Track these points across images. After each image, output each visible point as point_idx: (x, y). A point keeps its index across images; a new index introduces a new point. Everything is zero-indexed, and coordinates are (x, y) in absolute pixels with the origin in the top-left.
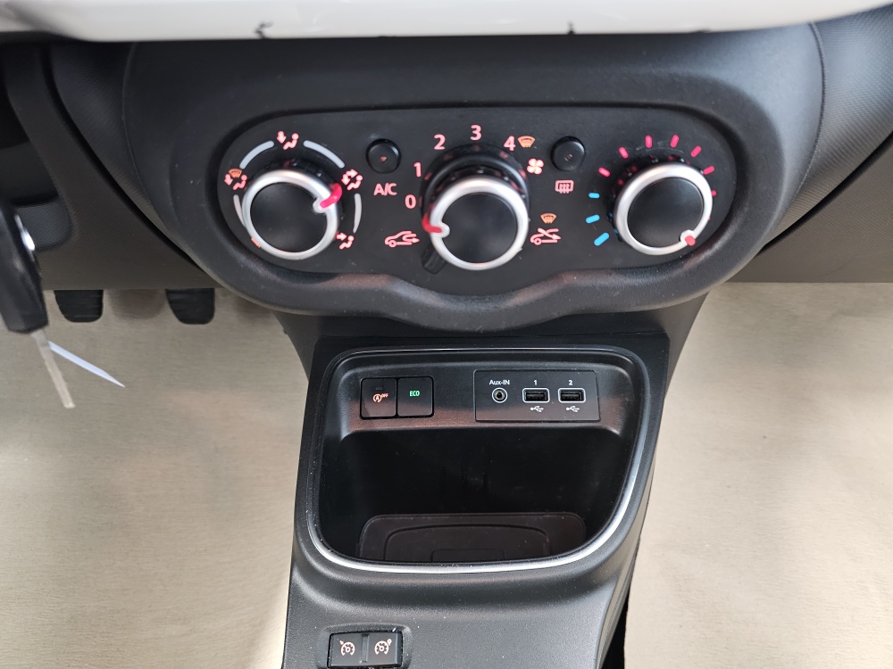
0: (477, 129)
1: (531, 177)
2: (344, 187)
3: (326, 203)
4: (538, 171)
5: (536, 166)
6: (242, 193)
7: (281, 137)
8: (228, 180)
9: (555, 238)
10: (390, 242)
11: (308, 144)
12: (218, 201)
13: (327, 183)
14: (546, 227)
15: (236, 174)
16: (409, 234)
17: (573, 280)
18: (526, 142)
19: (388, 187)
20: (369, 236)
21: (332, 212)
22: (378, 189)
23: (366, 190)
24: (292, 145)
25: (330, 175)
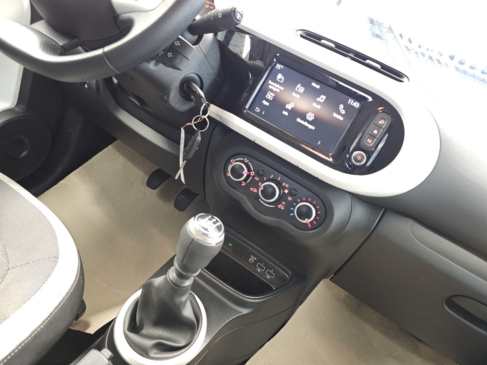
0: (280, 178)
1: (284, 193)
2: (250, 174)
3: (245, 173)
4: (286, 192)
5: (286, 191)
6: (232, 164)
7: (246, 159)
8: (232, 161)
9: (283, 208)
10: (251, 189)
11: (249, 163)
12: (228, 162)
13: (248, 171)
14: (282, 205)
15: (234, 160)
16: (256, 190)
17: (282, 221)
18: (287, 186)
19: (258, 179)
20: (248, 186)
21: (245, 175)
22: (256, 178)
23: (253, 177)
24: (247, 162)
25: (249, 170)
